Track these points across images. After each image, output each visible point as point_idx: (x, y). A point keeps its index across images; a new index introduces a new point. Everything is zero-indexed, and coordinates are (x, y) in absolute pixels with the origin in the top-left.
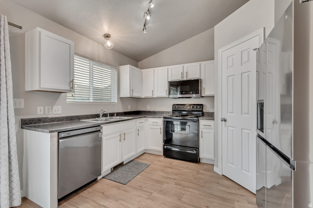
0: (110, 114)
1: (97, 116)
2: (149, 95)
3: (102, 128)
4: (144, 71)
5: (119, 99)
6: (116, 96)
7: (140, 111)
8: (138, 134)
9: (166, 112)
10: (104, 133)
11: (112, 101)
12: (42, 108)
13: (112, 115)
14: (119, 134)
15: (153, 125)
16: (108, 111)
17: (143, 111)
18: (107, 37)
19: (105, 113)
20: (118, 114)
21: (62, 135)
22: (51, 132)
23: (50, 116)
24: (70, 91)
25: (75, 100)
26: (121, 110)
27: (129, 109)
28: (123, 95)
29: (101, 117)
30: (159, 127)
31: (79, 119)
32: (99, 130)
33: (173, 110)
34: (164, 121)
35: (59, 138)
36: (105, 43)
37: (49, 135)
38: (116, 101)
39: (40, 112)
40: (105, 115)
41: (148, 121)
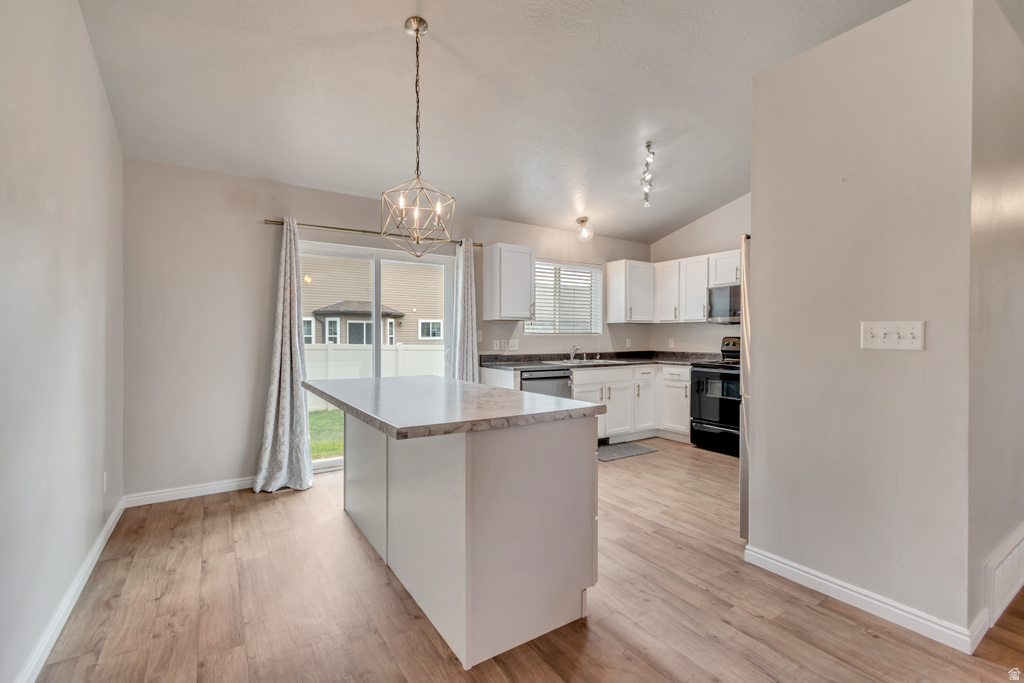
0: (588, 355)
1: (567, 357)
2: (669, 318)
3: (572, 373)
4: (658, 265)
5: (606, 326)
6: (600, 321)
7: (654, 352)
8: (638, 395)
9: (710, 355)
10: (575, 383)
11: (593, 331)
12: (498, 342)
13: (591, 356)
14: (600, 387)
15: (672, 380)
16: (585, 349)
17: (660, 352)
18: (583, 221)
19: (578, 352)
20: (603, 356)
21: (526, 375)
22: (515, 370)
23: (506, 353)
24: (530, 319)
25: (535, 331)
26: (611, 349)
27: (628, 346)
28: (612, 319)
29: (572, 358)
30: (683, 384)
31: (540, 360)
32: (568, 377)
33: (723, 351)
34: (693, 373)
35: (522, 379)
36: (579, 233)
37: (512, 372)
38: (600, 332)
39: (496, 349)
40: (579, 356)
41: (661, 371)
